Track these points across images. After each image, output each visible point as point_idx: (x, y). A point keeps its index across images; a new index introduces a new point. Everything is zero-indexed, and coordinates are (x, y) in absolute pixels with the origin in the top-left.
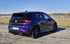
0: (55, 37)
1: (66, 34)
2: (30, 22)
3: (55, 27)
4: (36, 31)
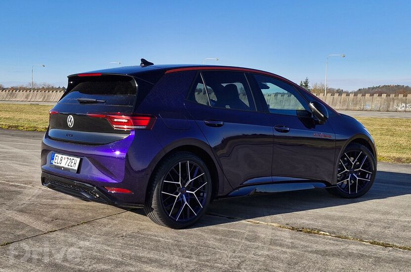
0: (311, 231)
2: (138, 127)
3: (354, 169)
4: (183, 184)
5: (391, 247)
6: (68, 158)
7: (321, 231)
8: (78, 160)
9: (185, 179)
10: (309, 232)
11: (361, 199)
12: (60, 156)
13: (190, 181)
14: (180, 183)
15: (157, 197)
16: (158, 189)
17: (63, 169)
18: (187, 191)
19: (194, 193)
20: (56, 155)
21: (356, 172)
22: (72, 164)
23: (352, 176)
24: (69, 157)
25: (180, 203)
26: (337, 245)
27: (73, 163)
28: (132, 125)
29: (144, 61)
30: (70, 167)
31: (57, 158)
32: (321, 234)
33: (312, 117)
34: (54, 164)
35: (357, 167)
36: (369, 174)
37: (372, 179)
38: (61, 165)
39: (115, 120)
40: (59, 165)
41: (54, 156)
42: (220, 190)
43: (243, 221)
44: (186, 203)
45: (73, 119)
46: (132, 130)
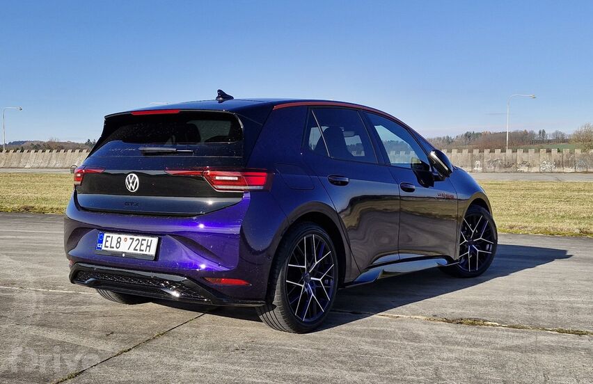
0: (474, 322)
1: (567, 293)
2: (254, 187)
3: (473, 239)
4: (309, 268)
5: (585, 334)
6: (133, 239)
7: (487, 321)
8: (155, 240)
9: (311, 261)
10: (473, 324)
11: (483, 277)
12: (115, 236)
13: (316, 263)
14: (305, 267)
15: (282, 288)
16: (282, 277)
17: (124, 255)
18: (312, 278)
19: (320, 280)
20: (106, 235)
21: (475, 243)
22: (143, 248)
23: (472, 248)
24: (136, 238)
25: (306, 296)
26: (523, 338)
27: (145, 245)
28: (246, 185)
29: (221, 94)
30: (138, 252)
31: (109, 239)
32: (488, 325)
33: (430, 170)
34: (103, 248)
35: (477, 236)
36: (490, 244)
37: (493, 251)
38: (119, 250)
39: (217, 178)
40: (115, 249)
41: (102, 237)
42: (347, 275)
43: (375, 316)
44: (313, 294)
45: (137, 180)
46: (246, 191)
